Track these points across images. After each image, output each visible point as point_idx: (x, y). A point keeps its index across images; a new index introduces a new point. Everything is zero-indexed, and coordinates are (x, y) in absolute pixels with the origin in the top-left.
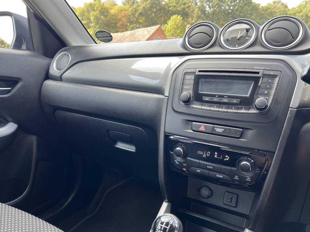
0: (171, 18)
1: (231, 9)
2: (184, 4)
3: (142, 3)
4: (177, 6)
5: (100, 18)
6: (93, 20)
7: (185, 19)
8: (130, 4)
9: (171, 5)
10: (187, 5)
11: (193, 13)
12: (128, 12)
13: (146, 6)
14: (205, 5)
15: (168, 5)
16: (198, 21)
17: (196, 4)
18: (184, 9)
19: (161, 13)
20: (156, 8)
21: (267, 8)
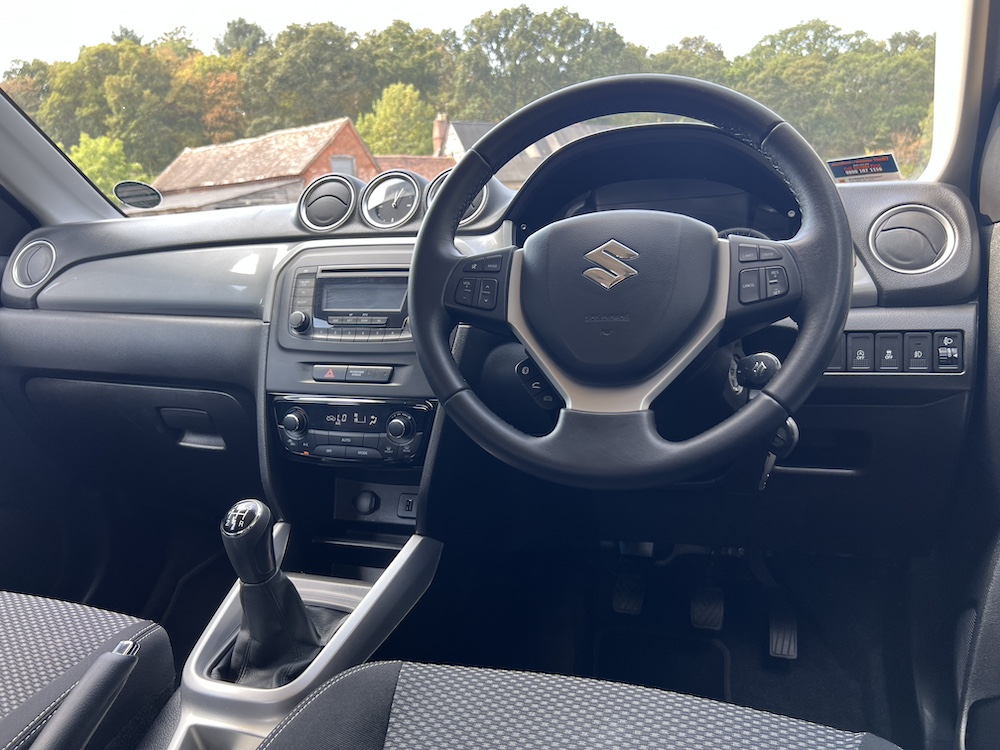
0: (386, 93)
1: (562, 64)
2: (422, 49)
3: (283, 45)
4: (400, 55)
5: (141, 95)
6: (116, 103)
7: (428, 93)
8: (244, 48)
9: (378, 51)
10: (429, 53)
11: (451, 76)
12: (239, 74)
13: (298, 56)
14: (484, 50)
15: (369, 52)
16: (470, 100)
17: (458, 48)
18: (421, 65)
19: (349, 76)
20: (331, 60)
21: (667, 58)
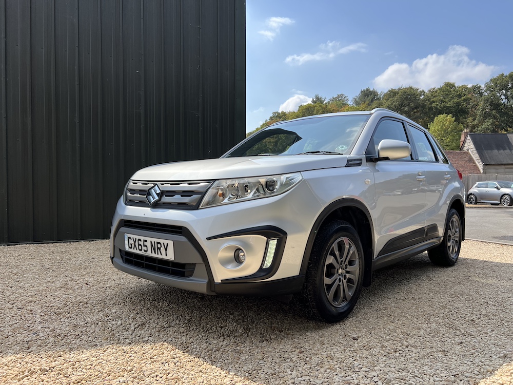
0: (436, 119)
2: (460, 96)
3: (386, 100)
4: (446, 100)
7: (460, 118)
8: (367, 102)
9: (434, 99)
10: (463, 98)
11: (476, 109)
14: (498, 94)
15: (429, 100)
16: (486, 121)
17: (481, 94)
18: (458, 104)
20: (409, 105)
